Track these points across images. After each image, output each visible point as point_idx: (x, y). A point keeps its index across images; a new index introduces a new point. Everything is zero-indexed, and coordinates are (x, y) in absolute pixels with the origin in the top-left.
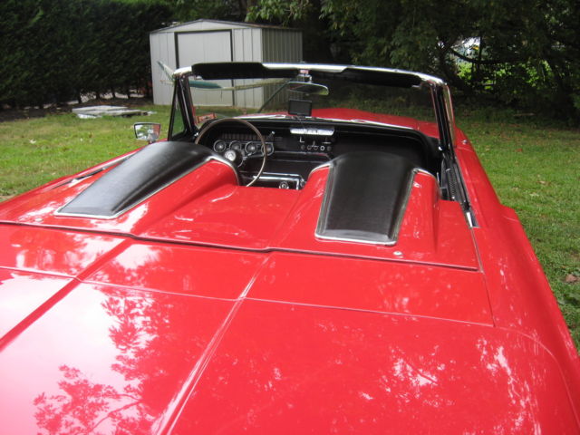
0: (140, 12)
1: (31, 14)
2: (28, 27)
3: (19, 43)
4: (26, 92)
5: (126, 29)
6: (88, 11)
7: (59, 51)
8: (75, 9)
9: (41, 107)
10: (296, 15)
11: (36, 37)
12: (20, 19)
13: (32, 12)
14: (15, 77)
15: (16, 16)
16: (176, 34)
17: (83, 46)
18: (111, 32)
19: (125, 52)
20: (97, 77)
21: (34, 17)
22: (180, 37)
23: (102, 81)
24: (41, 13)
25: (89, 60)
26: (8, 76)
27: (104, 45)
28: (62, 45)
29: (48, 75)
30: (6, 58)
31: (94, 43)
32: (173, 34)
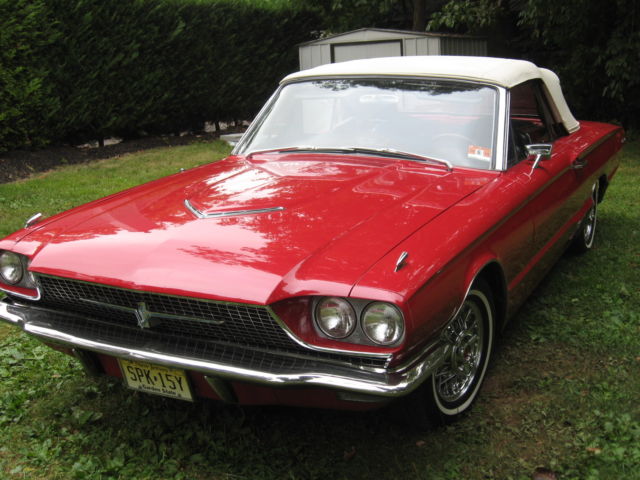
0: (286, 20)
1: (172, 25)
2: (168, 41)
3: (159, 60)
4: (165, 117)
5: (271, 41)
6: (230, 20)
7: (199, 68)
8: (216, 19)
9: (177, 135)
10: (484, 20)
11: (177, 53)
12: (160, 31)
13: (172, 24)
14: (155, 99)
15: (156, 29)
16: (333, 46)
17: (224, 63)
18: (254, 46)
19: (270, 69)
20: (239, 99)
21: (174, 29)
22: (337, 49)
23: (244, 104)
24: (182, 25)
25: (231, 78)
26: (148, 98)
27: (247, 61)
28: (203, 62)
29: (187, 96)
30: (146, 77)
31: (236, 59)
32: (328, 47)
